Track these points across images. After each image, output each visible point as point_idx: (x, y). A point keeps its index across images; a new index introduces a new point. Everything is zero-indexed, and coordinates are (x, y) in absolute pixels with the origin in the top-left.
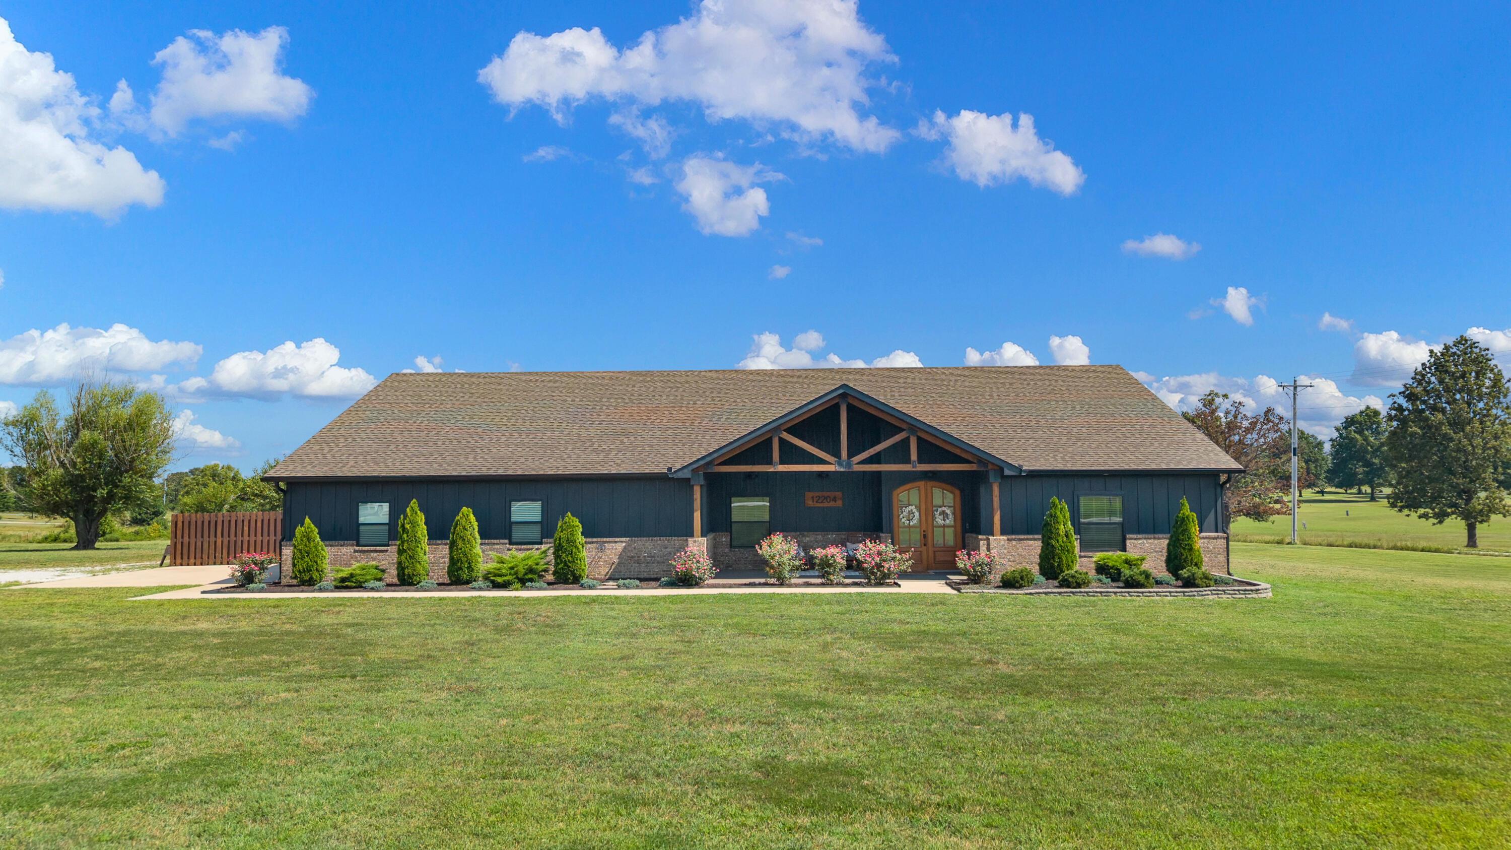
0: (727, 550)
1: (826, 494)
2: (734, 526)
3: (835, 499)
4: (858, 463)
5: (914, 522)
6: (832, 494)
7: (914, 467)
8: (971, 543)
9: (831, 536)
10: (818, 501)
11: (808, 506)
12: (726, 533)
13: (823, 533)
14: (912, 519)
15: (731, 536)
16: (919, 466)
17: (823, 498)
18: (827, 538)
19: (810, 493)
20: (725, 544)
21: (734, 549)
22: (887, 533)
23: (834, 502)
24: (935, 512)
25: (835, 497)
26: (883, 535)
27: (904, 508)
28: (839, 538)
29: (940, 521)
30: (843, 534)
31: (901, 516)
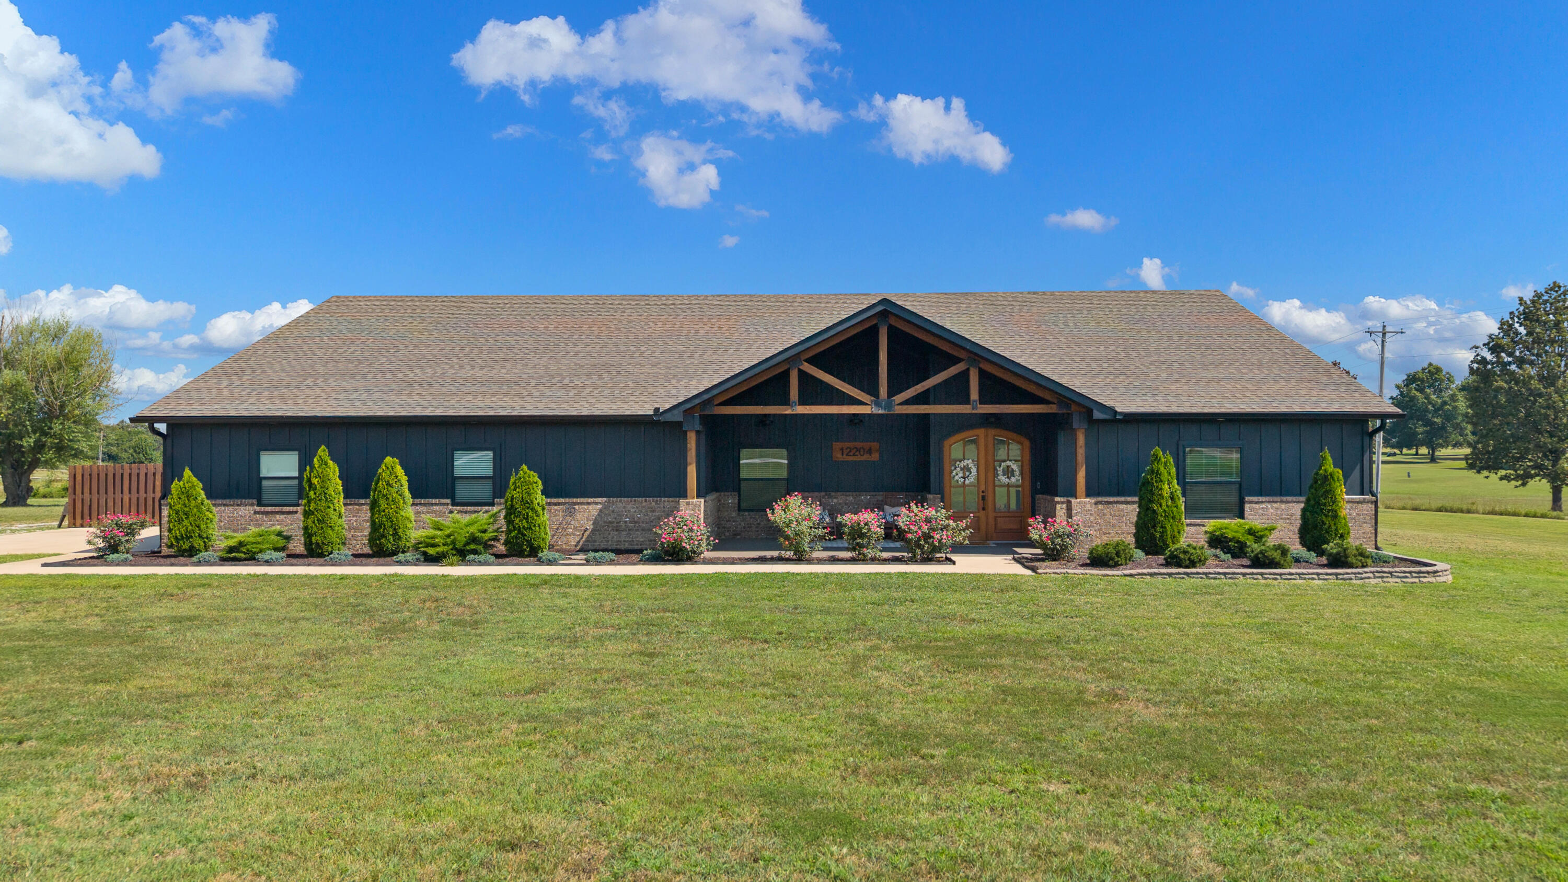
0: (734, 514)
1: (858, 444)
2: (743, 484)
3: (870, 451)
4: (901, 404)
5: (971, 479)
6: (866, 445)
7: (974, 409)
8: (1043, 507)
9: (864, 497)
10: (850, 454)
11: (837, 459)
12: (733, 493)
13: (854, 494)
14: (968, 477)
15: (739, 497)
16: (981, 408)
17: (855, 450)
18: (859, 500)
19: (838, 443)
20: (731, 507)
21: (743, 513)
22: (936, 494)
23: (869, 455)
24: (998, 468)
25: (870, 449)
26: (930, 496)
27: (958, 463)
28: (875, 501)
29: (1003, 478)
30: (879, 495)
31: (954, 473)
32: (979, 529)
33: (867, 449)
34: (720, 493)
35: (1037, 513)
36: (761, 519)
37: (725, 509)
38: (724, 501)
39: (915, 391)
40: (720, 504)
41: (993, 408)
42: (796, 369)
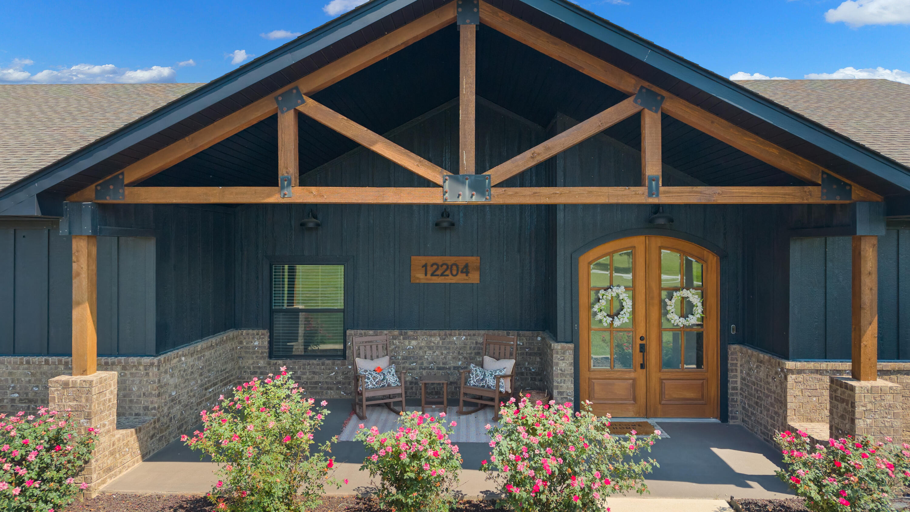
0: (262, 363)
1: (450, 260)
2: (278, 319)
3: (466, 270)
6: (462, 260)
7: (653, 194)
8: (741, 366)
9: (457, 338)
10: (436, 273)
11: (418, 281)
12: (261, 331)
13: (442, 332)
14: (618, 314)
15: (271, 337)
16: (665, 192)
17: (445, 267)
18: (450, 343)
19: (420, 258)
20: (258, 352)
21: (275, 361)
22: (567, 342)
23: (465, 275)
24: (667, 300)
25: (466, 266)
26: (557, 346)
27: (602, 292)
28: (473, 343)
29: (676, 317)
30: (479, 335)
31: (596, 308)
32: (635, 399)
33: (462, 267)
34: (240, 331)
35: (730, 374)
36: (302, 370)
37: (248, 355)
38: (247, 344)
39: (532, 158)
40: (241, 348)
41: (690, 192)
42: (292, 112)
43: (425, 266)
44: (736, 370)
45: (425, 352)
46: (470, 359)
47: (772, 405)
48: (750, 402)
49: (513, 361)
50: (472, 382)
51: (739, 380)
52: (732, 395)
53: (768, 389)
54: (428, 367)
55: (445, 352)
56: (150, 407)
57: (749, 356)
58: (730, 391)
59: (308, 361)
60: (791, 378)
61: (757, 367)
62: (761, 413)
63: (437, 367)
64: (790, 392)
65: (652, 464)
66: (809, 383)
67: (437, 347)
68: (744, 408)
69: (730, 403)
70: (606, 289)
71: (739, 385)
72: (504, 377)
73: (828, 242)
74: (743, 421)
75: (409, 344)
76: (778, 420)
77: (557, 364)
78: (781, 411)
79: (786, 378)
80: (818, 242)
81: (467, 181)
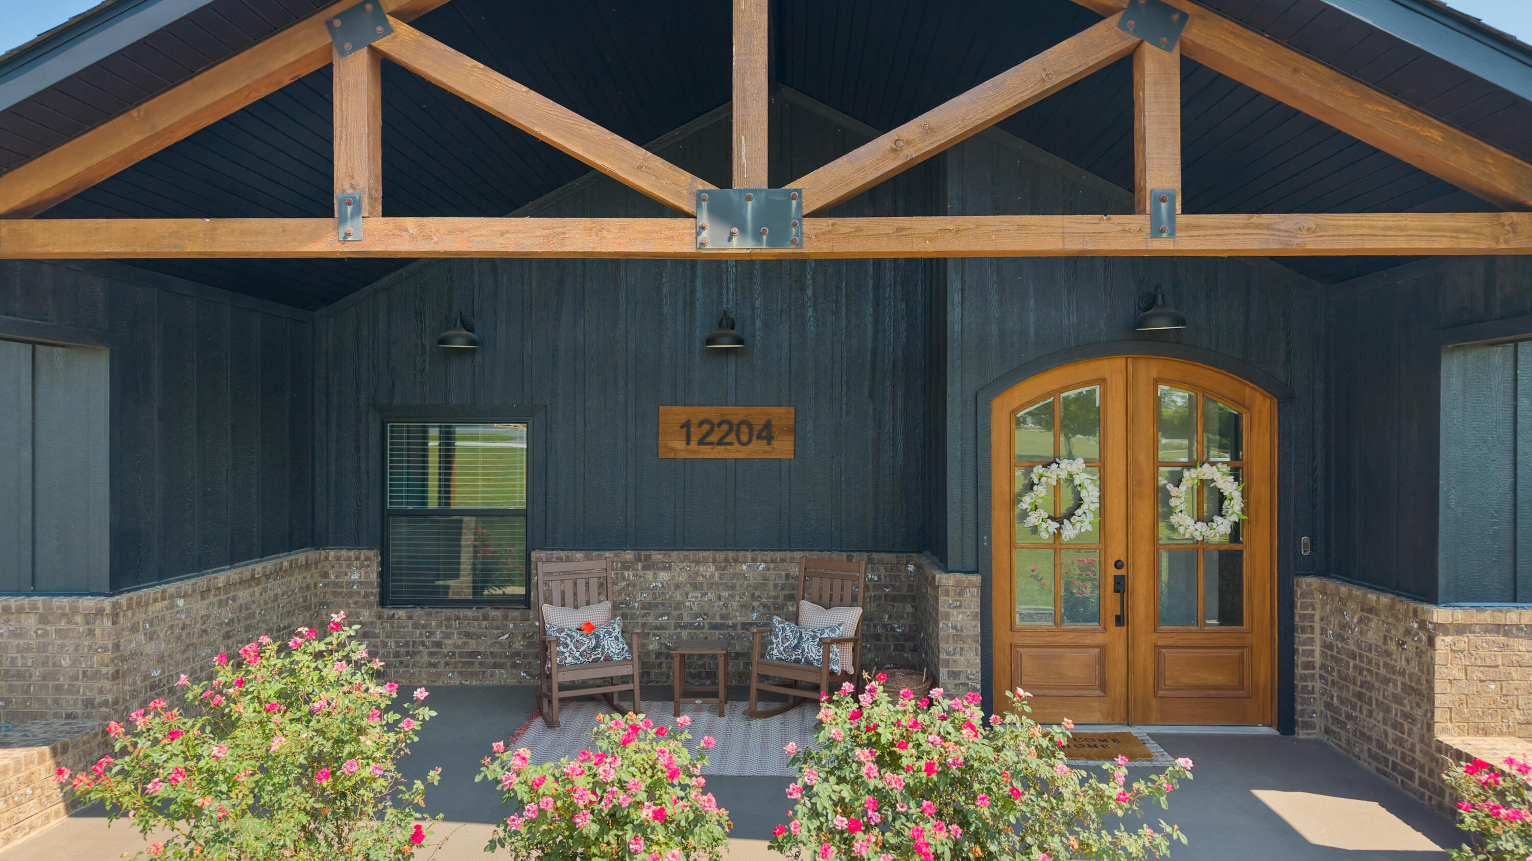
1: (737, 413)
3: (767, 433)
5: (1082, 524)
6: (758, 414)
7: (1162, 231)
8: (1322, 619)
9: (749, 567)
10: (708, 440)
11: (672, 455)
12: (364, 553)
13: (720, 556)
14: (1070, 515)
15: (384, 564)
16: (1189, 227)
17: (725, 427)
18: (735, 575)
19: (676, 409)
20: (359, 593)
21: (392, 612)
22: (966, 572)
23: (765, 442)
24: (1170, 487)
25: (768, 426)
26: (945, 580)
27: (1039, 469)
28: (780, 576)
29: (1190, 521)
30: (792, 560)
31: (1026, 502)
32: (1103, 686)
33: (760, 427)
34: (323, 553)
35: (1300, 637)
36: (443, 629)
37: (339, 600)
38: (337, 577)
39: (894, 150)
40: (326, 585)
41: (1245, 226)
42: (364, 53)
43: (687, 425)
44: (1312, 628)
45: (687, 594)
46: (776, 609)
47: (1397, 699)
48: (1344, 694)
49: (857, 612)
50: (775, 652)
51: (1317, 649)
52: (1304, 678)
53: (1386, 665)
54: (691, 624)
55: (725, 594)
56: (97, 701)
57: (1341, 599)
58: (1299, 671)
59: (455, 612)
60: (1443, 643)
61: (1361, 620)
62: (1370, 714)
63: (710, 624)
64: (1440, 672)
65: (1169, 836)
66: (1482, 653)
67: (711, 585)
68: (1328, 706)
69: (1298, 696)
70: (1046, 465)
71: (1317, 659)
72: (840, 641)
73: (1520, 356)
74: (1327, 731)
75: (655, 578)
76: (1410, 730)
77: (947, 616)
78: (1419, 713)
79: (1431, 643)
80: (1499, 356)
81: (750, 203)
